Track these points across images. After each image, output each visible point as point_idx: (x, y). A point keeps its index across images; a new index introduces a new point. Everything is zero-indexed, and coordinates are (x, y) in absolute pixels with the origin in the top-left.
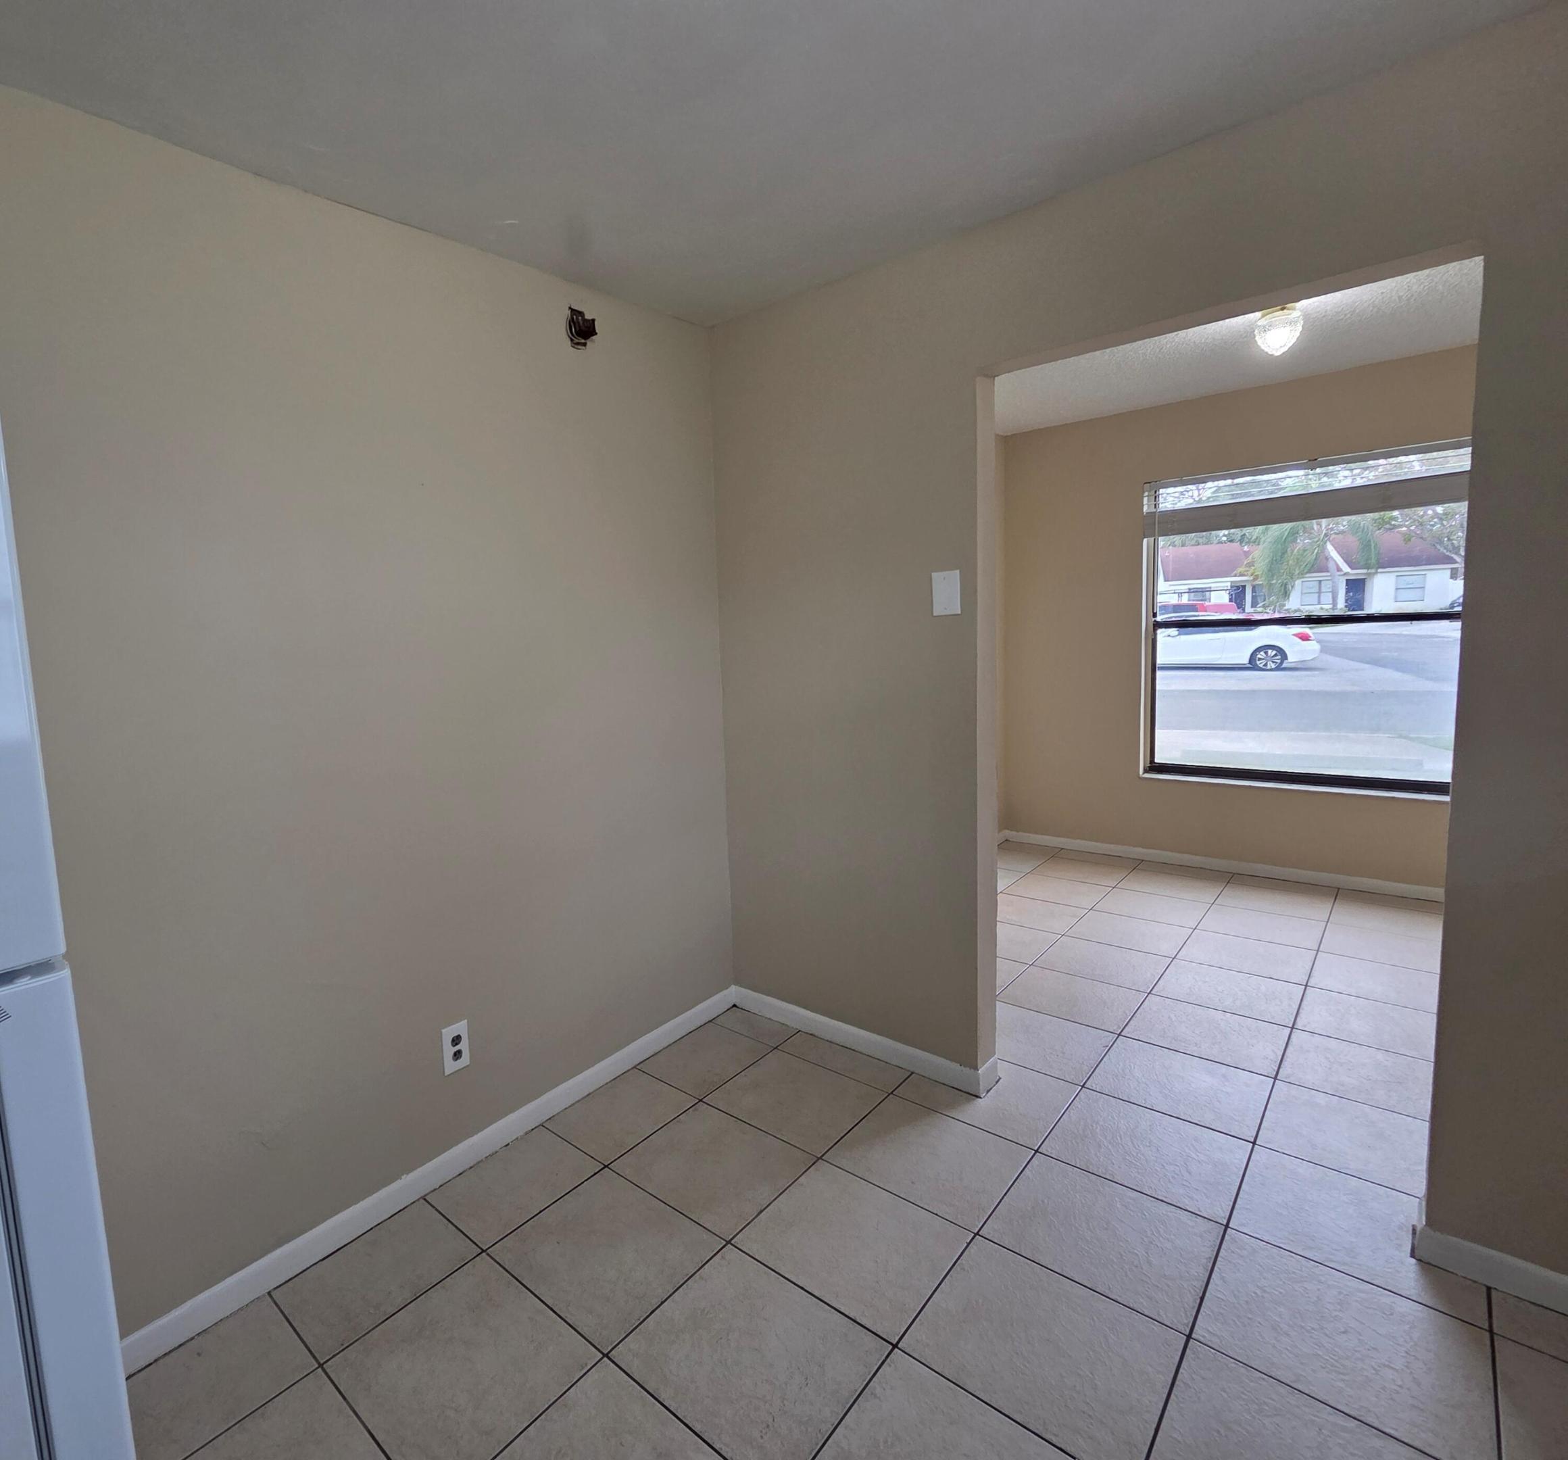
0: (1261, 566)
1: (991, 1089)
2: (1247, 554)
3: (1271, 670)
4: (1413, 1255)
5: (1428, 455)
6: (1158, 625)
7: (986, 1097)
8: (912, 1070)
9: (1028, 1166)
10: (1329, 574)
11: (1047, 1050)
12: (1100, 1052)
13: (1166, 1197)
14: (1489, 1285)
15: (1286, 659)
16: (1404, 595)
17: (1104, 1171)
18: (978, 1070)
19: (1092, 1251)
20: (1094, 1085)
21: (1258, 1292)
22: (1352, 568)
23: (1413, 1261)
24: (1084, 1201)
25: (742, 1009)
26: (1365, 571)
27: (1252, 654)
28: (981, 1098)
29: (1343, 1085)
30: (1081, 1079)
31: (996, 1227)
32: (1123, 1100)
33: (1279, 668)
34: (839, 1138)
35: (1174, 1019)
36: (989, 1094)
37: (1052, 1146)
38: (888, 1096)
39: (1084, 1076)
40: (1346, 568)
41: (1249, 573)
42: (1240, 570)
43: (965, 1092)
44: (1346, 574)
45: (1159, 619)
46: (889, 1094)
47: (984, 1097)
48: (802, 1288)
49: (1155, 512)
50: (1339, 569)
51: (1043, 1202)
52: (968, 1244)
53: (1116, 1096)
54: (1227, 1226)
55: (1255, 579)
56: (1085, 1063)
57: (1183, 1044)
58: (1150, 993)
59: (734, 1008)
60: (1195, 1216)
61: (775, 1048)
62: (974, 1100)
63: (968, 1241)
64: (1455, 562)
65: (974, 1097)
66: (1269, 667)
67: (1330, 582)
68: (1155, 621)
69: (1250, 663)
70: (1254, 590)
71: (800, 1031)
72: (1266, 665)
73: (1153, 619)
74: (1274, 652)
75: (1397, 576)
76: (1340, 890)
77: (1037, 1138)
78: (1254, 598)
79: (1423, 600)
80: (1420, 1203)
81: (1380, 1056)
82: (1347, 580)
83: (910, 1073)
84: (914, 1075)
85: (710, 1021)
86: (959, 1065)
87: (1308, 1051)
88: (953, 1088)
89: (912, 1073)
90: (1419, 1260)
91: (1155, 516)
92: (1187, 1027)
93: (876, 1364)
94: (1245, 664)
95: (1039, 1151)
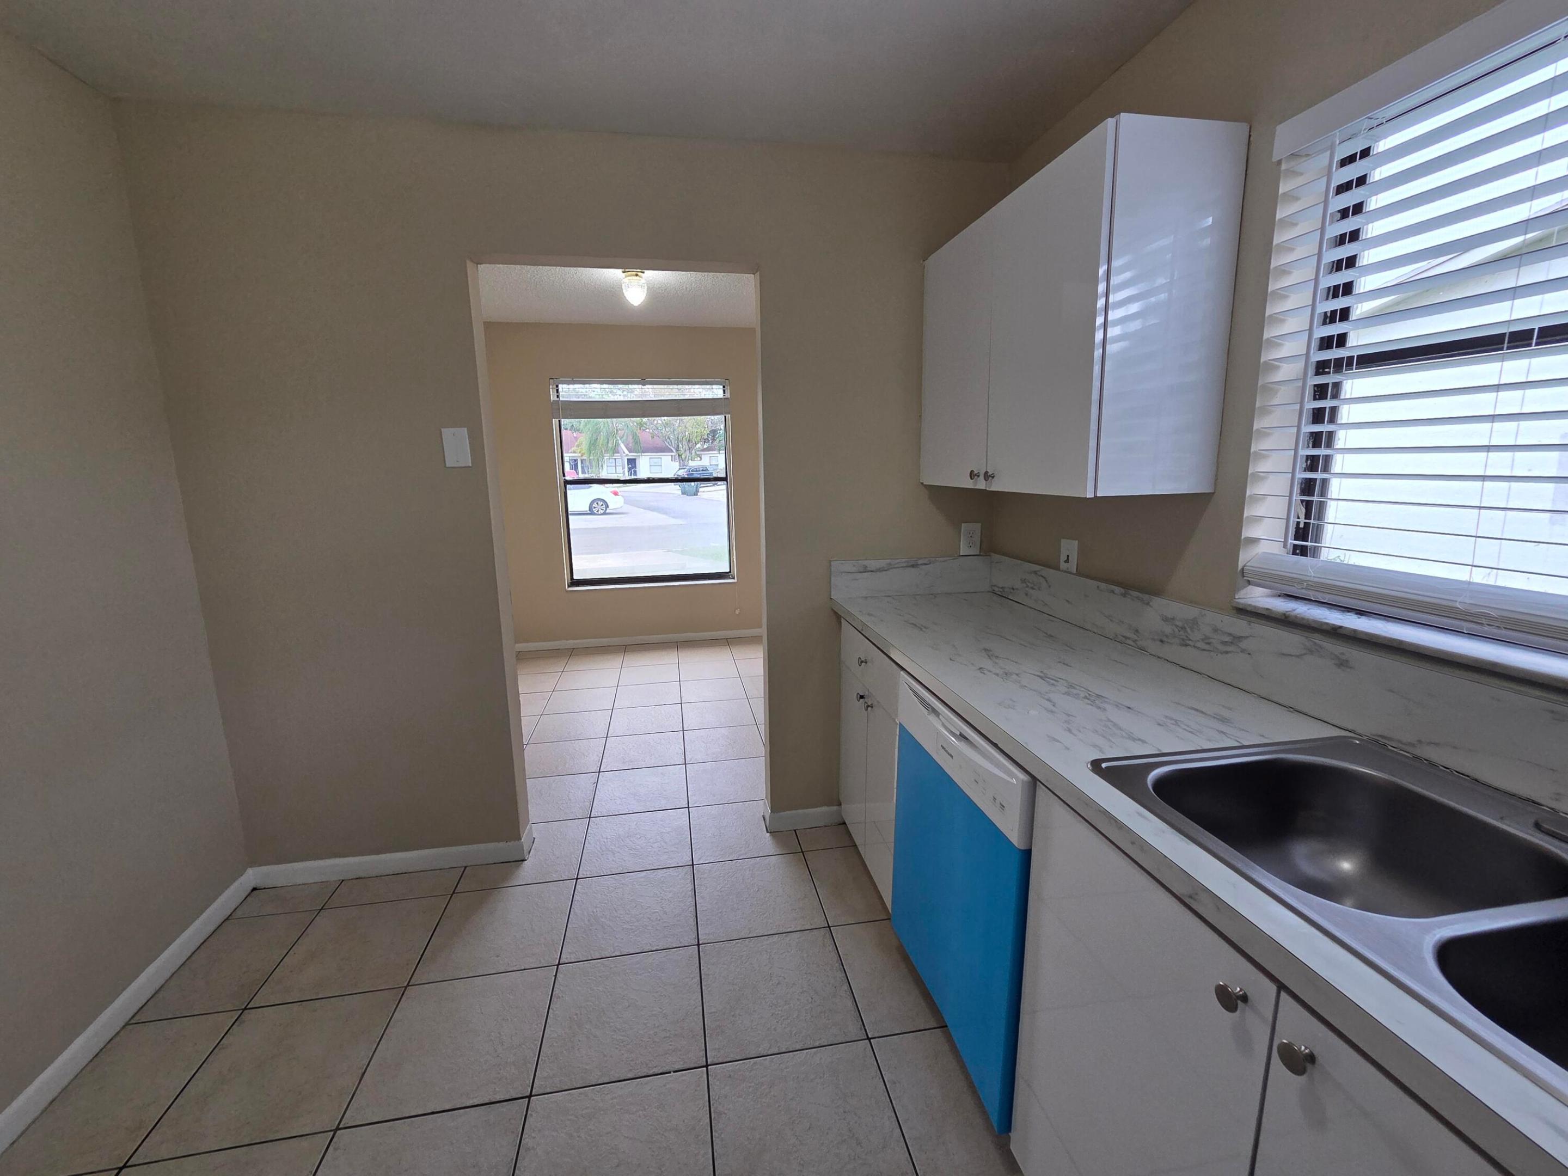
0: (585, 447)
1: (531, 850)
2: (576, 438)
3: (601, 514)
4: (768, 832)
5: (655, 386)
6: (567, 482)
7: (529, 858)
8: (465, 864)
9: (576, 893)
10: (619, 455)
11: (559, 802)
12: (592, 789)
13: (659, 866)
14: (795, 829)
15: (608, 507)
16: (654, 469)
17: (622, 869)
18: (521, 839)
19: (633, 927)
20: (596, 814)
21: (719, 894)
22: (630, 452)
23: (768, 834)
24: (617, 896)
25: (265, 888)
26: (635, 454)
27: (590, 504)
28: (526, 860)
29: (714, 754)
30: (587, 813)
31: (569, 951)
32: (616, 815)
33: (605, 514)
34: (420, 957)
35: (626, 749)
36: (531, 854)
37: (586, 869)
38: (451, 897)
39: (588, 808)
40: (627, 452)
41: (579, 451)
42: (573, 449)
43: (513, 862)
44: (627, 455)
45: (568, 478)
46: (452, 895)
47: (528, 858)
48: (433, 1113)
49: (558, 401)
50: (624, 453)
51: (593, 912)
52: (556, 976)
53: (611, 814)
54: (693, 865)
55: (582, 456)
56: (586, 801)
57: (636, 763)
58: (607, 737)
59: (255, 892)
60: (676, 868)
61: (320, 910)
62: (522, 864)
63: (554, 974)
64: (672, 452)
65: (520, 863)
66: (600, 513)
67: (620, 460)
68: (565, 479)
69: (590, 510)
70: (582, 463)
71: (343, 881)
72: (598, 511)
73: (564, 478)
74: (602, 503)
75: (650, 458)
76: (678, 643)
77: (574, 869)
78: (582, 468)
79: (661, 473)
80: (765, 803)
81: (723, 730)
82: (628, 459)
83: (463, 869)
84: (468, 868)
85: (227, 919)
86: (505, 842)
87: (694, 741)
88: (503, 863)
89: (466, 867)
90: (770, 833)
91: (559, 403)
92: (634, 751)
93: (521, 1124)
94: (587, 511)
95: (579, 877)
